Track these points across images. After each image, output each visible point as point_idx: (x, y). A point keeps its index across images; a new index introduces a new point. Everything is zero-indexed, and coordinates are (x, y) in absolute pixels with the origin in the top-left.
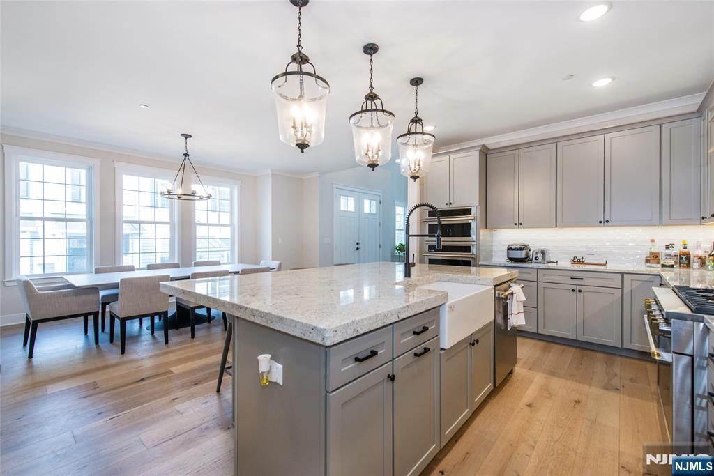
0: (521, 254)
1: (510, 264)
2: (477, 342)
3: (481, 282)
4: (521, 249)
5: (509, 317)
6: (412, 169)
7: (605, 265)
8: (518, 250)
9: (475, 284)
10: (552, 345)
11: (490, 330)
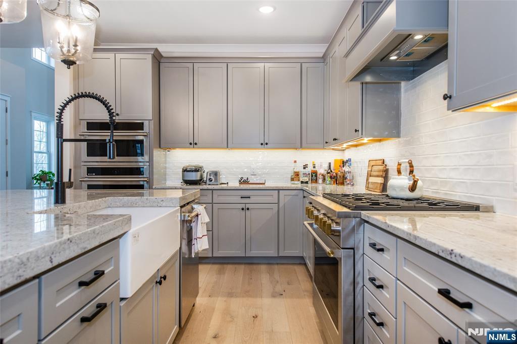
0: (196, 176)
1: (185, 186)
2: (165, 278)
3: (164, 204)
4: (196, 170)
5: (194, 242)
6: (65, 49)
7: (264, 184)
8: (193, 171)
9: (158, 206)
10: (225, 266)
11: (175, 262)
